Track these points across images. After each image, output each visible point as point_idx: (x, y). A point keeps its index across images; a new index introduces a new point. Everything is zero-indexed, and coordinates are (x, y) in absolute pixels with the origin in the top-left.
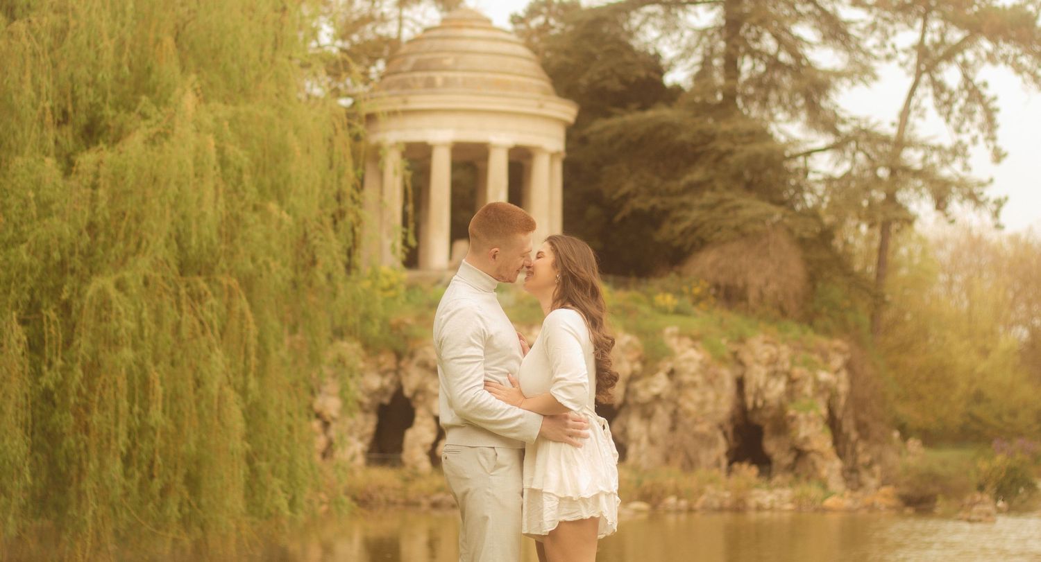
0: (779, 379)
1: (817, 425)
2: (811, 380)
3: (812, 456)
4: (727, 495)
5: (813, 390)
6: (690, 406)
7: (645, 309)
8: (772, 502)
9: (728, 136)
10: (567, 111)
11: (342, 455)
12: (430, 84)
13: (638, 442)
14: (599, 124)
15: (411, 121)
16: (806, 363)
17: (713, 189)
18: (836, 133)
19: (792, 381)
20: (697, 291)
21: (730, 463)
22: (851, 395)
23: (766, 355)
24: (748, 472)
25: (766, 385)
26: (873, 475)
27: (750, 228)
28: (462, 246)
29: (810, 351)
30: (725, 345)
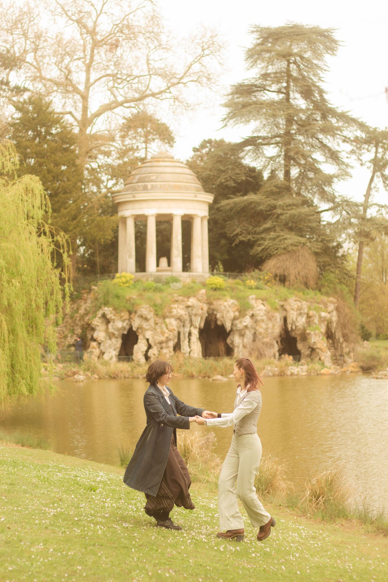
0: (302, 317)
1: (319, 337)
2: (317, 316)
3: (317, 350)
4: (276, 369)
5: (318, 321)
6: (261, 330)
7: (241, 287)
8: (298, 371)
9: (282, 207)
10: (210, 198)
11: (106, 357)
12: (145, 188)
13: (238, 347)
14: (224, 202)
15: (137, 205)
16: (315, 309)
17: (275, 231)
18: (333, 202)
19: (309, 317)
20: (266, 278)
21: (280, 355)
22: (338, 322)
23: (296, 306)
24: (288, 359)
25: (296, 319)
26: (350, 358)
27: (290, 248)
28: (164, 261)
29: (318, 303)
30: (278, 303)
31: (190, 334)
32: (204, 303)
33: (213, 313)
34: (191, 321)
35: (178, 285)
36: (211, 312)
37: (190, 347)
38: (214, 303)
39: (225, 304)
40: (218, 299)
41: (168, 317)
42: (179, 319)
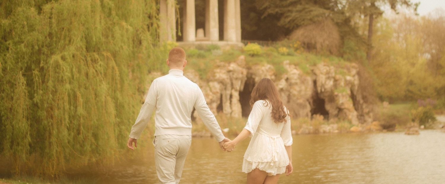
0: (330, 80)
1: (346, 97)
2: (343, 80)
3: (345, 110)
4: (311, 127)
5: (344, 84)
6: (295, 92)
7: (275, 54)
8: (329, 129)
16: (341, 73)
17: (301, 4)
19: (336, 81)
20: (296, 46)
21: (312, 115)
22: (360, 86)
23: (325, 71)
24: (319, 118)
25: (325, 82)
26: (370, 117)
27: (316, 19)
28: (201, 31)
29: (342, 68)
30: (308, 67)
31: (231, 96)
32: (243, 67)
33: (251, 77)
34: (232, 85)
35: (220, 52)
36: (249, 76)
37: (231, 108)
38: (253, 68)
39: (263, 68)
40: (257, 64)
41: (211, 81)
42: (222, 82)
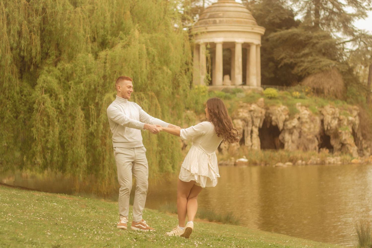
0: (335, 120)
1: (349, 135)
2: (346, 120)
3: (347, 145)
4: (319, 159)
5: (347, 123)
6: (306, 130)
7: (290, 97)
8: (334, 161)
9: (316, 37)
10: (262, 30)
12: (215, 22)
13: (288, 142)
14: (273, 34)
15: (209, 35)
16: (344, 114)
17: (312, 56)
18: (353, 35)
19: (340, 120)
20: (307, 90)
21: (319, 149)
22: (360, 125)
23: (331, 112)
24: (325, 151)
25: (331, 122)
26: (368, 151)
27: (324, 68)
28: (227, 77)
29: (346, 110)
30: (317, 109)
31: (252, 132)
32: (262, 108)
33: (269, 116)
34: (253, 122)
35: (243, 95)
36: (267, 115)
37: (252, 141)
38: (271, 108)
39: (279, 109)
40: (273, 105)
41: (235, 118)
42: (244, 120)
